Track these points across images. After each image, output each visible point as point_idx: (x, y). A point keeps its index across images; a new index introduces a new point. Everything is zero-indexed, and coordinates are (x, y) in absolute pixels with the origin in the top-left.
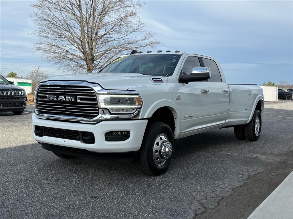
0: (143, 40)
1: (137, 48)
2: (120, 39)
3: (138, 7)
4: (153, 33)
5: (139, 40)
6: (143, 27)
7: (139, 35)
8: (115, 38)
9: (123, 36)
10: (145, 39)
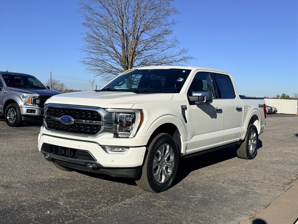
0: (178, 55)
1: (171, 62)
2: (157, 54)
3: (172, 25)
4: (187, 49)
5: (174, 55)
6: (178, 44)
7: (174, 51)
8: (153, 54)
9: (159, 52)
10: (179, 55)
